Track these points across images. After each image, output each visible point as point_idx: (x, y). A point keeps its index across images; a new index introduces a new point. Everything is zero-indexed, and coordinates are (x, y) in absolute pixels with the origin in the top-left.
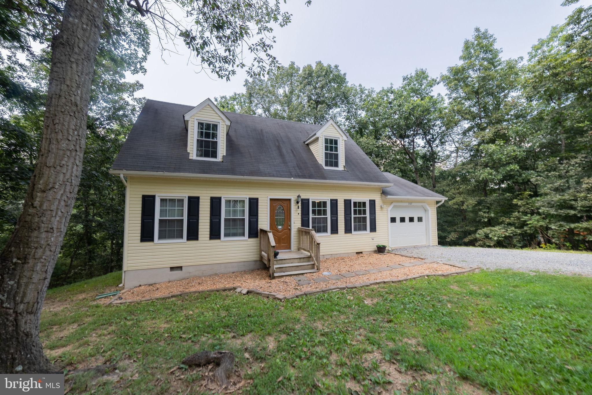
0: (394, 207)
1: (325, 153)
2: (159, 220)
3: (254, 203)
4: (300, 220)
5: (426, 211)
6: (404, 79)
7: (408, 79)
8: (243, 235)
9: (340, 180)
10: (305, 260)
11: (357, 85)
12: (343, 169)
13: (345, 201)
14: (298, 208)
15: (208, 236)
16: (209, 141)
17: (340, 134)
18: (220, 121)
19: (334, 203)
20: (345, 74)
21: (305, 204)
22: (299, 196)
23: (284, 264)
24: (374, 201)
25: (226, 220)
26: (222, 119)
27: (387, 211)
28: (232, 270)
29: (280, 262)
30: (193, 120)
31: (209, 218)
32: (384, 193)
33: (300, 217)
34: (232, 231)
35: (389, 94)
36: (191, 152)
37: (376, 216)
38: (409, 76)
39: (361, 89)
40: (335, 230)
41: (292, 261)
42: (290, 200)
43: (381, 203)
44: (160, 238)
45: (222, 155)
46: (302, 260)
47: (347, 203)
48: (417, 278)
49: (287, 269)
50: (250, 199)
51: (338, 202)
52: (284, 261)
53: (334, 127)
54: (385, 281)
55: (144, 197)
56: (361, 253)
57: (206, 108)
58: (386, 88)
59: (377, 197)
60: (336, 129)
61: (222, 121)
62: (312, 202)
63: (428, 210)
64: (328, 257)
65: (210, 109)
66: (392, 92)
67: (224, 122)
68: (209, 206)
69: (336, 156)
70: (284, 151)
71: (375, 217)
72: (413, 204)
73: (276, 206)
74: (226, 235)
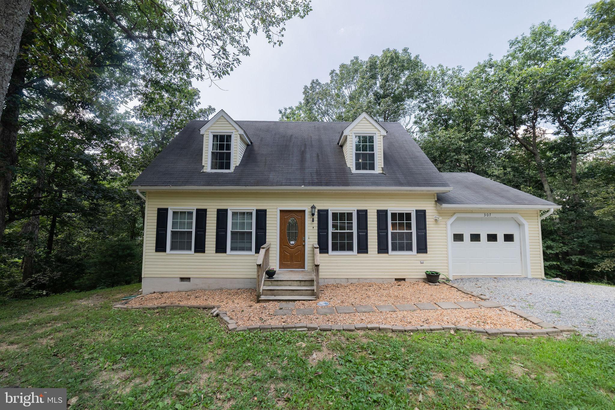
0: (458, 219)
1: (356, 154)
2: (172, 231)
3: (261, 215)
4: (317, 234)
5: (520, 225)
6: (512, 44)
7: (519, 42)
8: (250, 249)
9: (368, 185)
10: (307, 283)
11: (436, 66)
12: (381, 172)
13: (379, 212)
14: (313, 221)
15: (215, 249)
16: (224, 153)
17: (376, 128)
18: (234, 131)
19: (363, 215)
20: (417, 57)
21: (323, 215)
22: (313, 207)
23: (280, 285)
24: (424, 212)
25: (233, 233)
26: (236, 129)
27: (446, 224)
28: (238, 286)
29: (276, 283)
30: (207, 133)
31: (215, 231)
32: (440, 199)
33: (317, 231)
34: (239, 245)
35: (488, 70)
36: (205, 165)
37: (428, 232)
38: (520, 38)
39: (442, 70)
40: (363, 248)
41: (290, 283)
42: (304, 211)
43: (436, 215)
44: (172, 249)
45: (235, 166)
46: (303, 283)
47: (382, 215)
48: (434, 330)
49: (280, 292)
50: (257, 211)
51: (368, 214)
52: (280, 283)
53: (368, 121)
54: (382, 326)
55: (159, 210)
56: (404, 279)
57: (220, 120)
58: (482, 62)
59: (429, 207)
60: (371, 123)
61: (235, 131)
62: (333, 213)
63: (523, 225)
64: (353, 281)
65: (224, 120)
66: (491, 66)
67: (238, 131)
68: (216, 219)
69: (372, 156)
70: (308, 156)
71: (426, 233)
72: (493, 215)
73: (288, 218)
74: (232, 249)
